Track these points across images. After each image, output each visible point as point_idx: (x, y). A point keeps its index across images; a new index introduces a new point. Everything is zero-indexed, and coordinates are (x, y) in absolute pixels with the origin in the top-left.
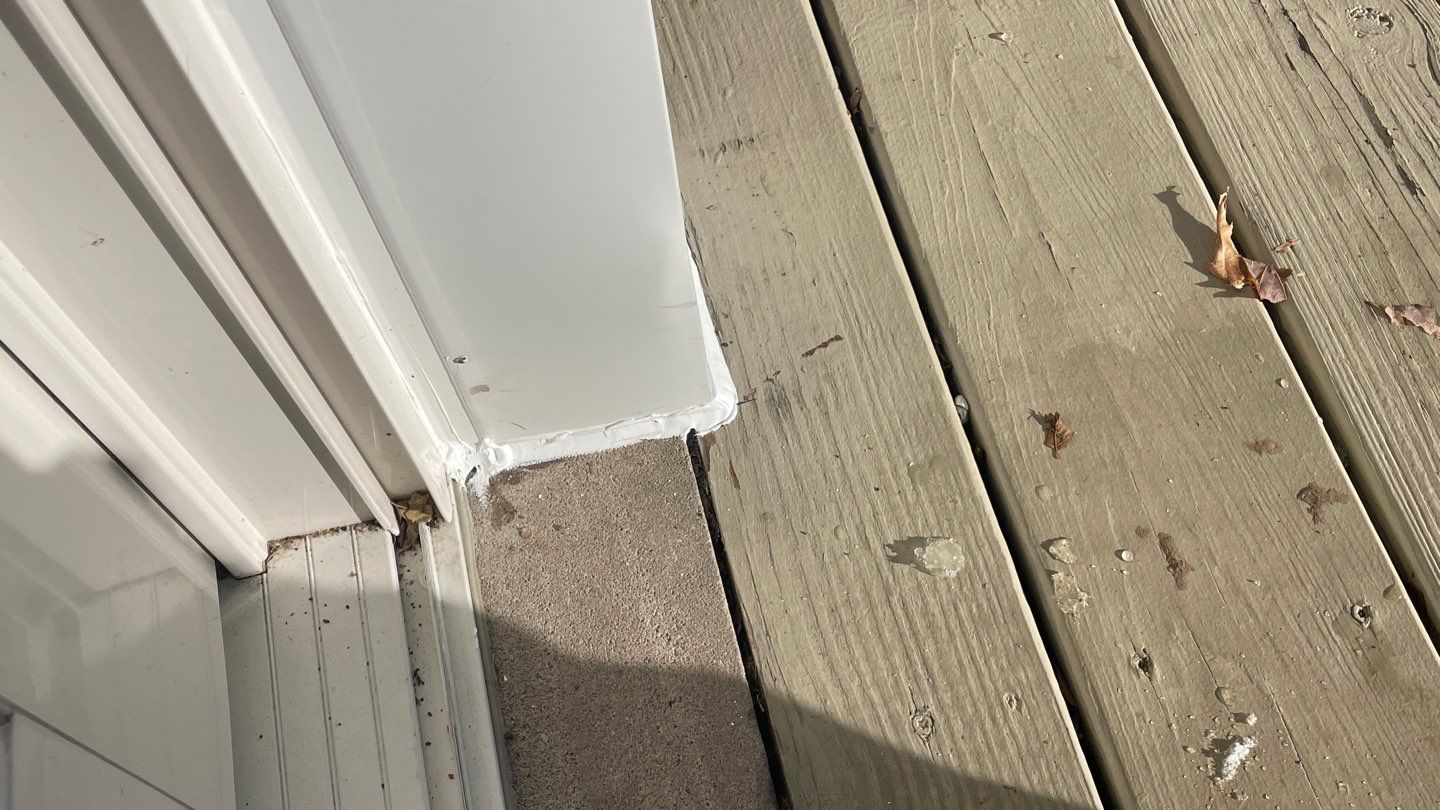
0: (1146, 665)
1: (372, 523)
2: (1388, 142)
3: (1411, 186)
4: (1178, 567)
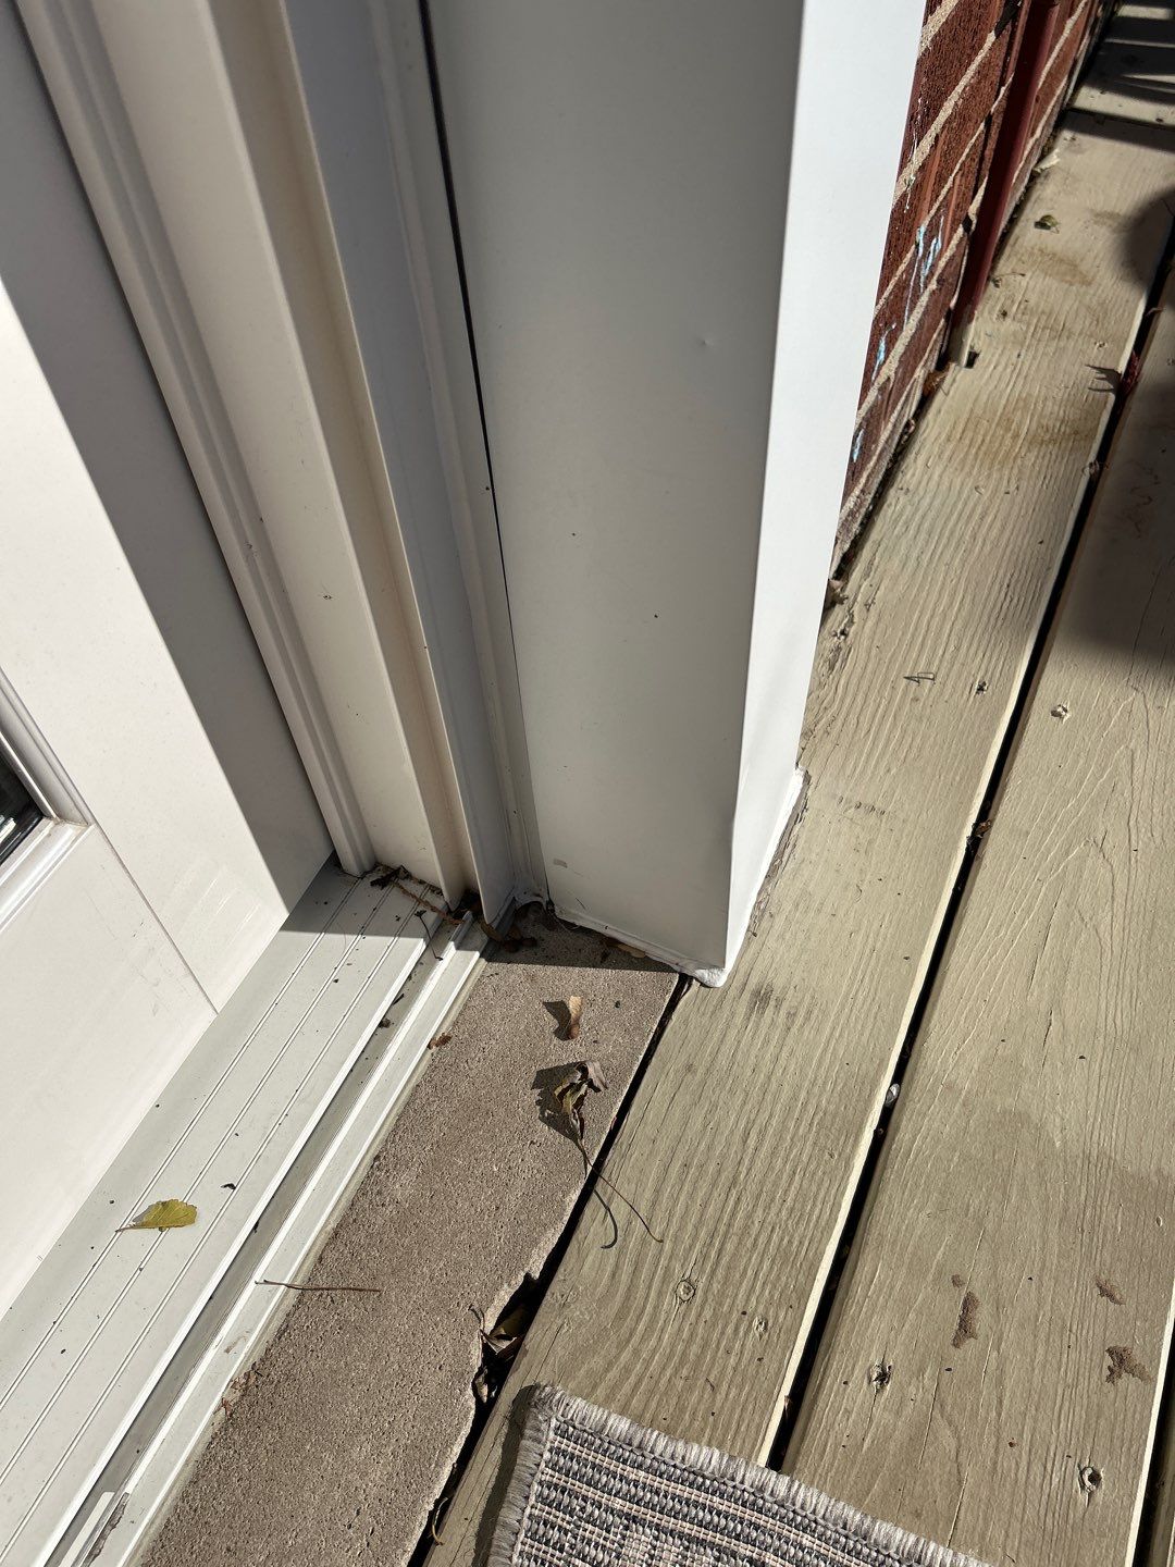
1: (441, 892)
4: (965, 1329)
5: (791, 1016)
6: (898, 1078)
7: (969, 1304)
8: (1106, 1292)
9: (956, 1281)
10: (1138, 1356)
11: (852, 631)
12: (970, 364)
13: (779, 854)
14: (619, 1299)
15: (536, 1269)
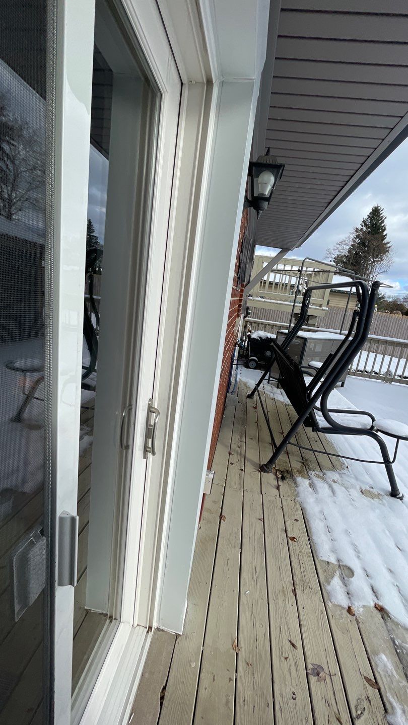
0: (206, 689)
1: (146, 628)
2: (256, 641)
3: (256, 647)
4: (214, 680)
5: (190, 639)
6: (203, 646)
7: (214, 676)
8: (228, 670)
9: (212, 673)
10: (232, 678)
13: (186, 614)
14: (175, 685)
15: (164, 684)
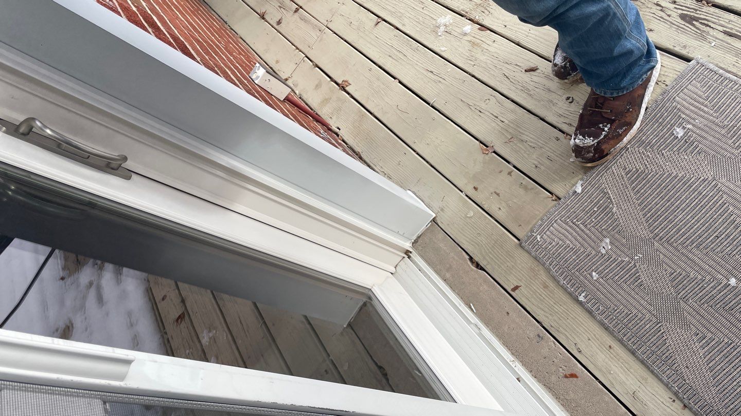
0: (500, 209)
1: (404, 257)
2: (497, 117)
3: (503, 122)
5: (446, 206)
6: (462, 192)
10: (510, 171)
11: (385, 173)
12: (340, 129)
13: (420, 199)
14: (476, 245)
